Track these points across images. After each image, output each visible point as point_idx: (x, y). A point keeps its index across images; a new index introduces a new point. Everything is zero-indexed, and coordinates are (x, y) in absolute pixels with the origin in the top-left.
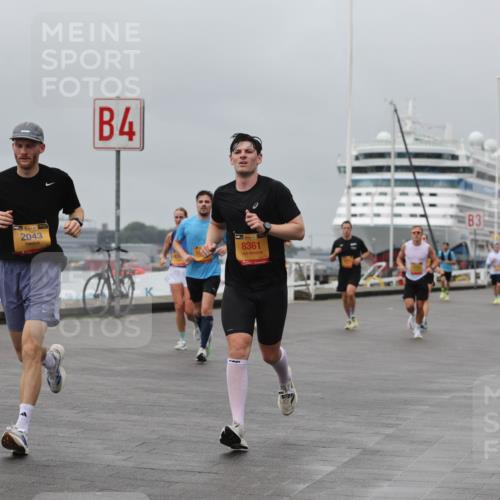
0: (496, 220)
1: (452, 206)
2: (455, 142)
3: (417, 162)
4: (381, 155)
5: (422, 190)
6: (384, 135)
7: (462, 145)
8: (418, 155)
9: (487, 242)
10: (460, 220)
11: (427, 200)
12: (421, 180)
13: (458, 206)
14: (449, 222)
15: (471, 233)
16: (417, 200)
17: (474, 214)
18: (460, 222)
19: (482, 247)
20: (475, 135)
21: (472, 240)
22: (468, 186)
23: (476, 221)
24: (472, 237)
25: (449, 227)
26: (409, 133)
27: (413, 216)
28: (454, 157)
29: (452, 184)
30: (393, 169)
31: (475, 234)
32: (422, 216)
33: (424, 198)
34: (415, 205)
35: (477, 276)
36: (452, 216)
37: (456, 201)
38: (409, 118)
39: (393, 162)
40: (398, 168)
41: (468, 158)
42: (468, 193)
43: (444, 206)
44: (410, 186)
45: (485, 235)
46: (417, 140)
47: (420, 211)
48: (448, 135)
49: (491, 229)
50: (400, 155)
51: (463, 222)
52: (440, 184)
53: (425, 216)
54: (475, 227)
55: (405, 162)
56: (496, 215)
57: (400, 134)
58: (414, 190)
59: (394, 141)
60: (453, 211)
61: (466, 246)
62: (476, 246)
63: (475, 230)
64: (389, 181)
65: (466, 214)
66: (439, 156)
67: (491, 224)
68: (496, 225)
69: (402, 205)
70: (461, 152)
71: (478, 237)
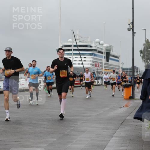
0: (103, 65)
1: (90, 61)
2: (91, 42)
3: (80, 48)
4: (69, 46)
5: (81, 56)
6: (70, 40)
7: (93, 43)
8: (80, 46)
9: (101, 72)
10: (93, 65)
11: (83, 59)
12: (81, 53)
13: (92, 61)
14: (90, 66)
15: (96, 69)
16: (80, 59)
17: (97, 63)
18: (93, 66)
19: (99, 73)
20: (97, 40)
21: (96, 71)
22: (95, 55)
23: (97, 65)
24: (97, 70)
25: (90, 67)
26: (78, 39)
27: (79, 64)
28: (91, 47)
29: (91, 54)
30: (73, 50)
31: (97, 69)
32: (81, 64)
33: (82, 59)
34: (79, 61)
35: (98, 82)
36: (90, 64)
37: (92, 59)
38: (78, 35)
39: (72, 48)
40: (74, 50)
41: (95, 47)
42: (95, 57)
43: (88, 61)
44: (78, 55)
45: (100, 70)
46: (80, 41)
47: (81, 62)
48: (89, 40)
49: (102, 68)
50: (75, 46)
51: (94, 66)
52: (87, 54)
53: (82, 64)
54: (97, 67)
55: (76, 48)
56: (104, 64)
57: (75, 40)
58: (79, 56)
59: (73, 42)
60: (91, 63)
61: (95, 73)
62: (98, 73)
63: (97, 68)
64: (72, 53)
65: (95, 64)
66: (86, 46)
67: (102, 67)
68: (103, 67)
69: (76, 61)
70: (93, 45)
71: (98, 70)
